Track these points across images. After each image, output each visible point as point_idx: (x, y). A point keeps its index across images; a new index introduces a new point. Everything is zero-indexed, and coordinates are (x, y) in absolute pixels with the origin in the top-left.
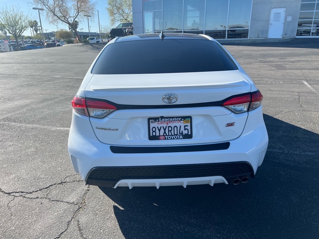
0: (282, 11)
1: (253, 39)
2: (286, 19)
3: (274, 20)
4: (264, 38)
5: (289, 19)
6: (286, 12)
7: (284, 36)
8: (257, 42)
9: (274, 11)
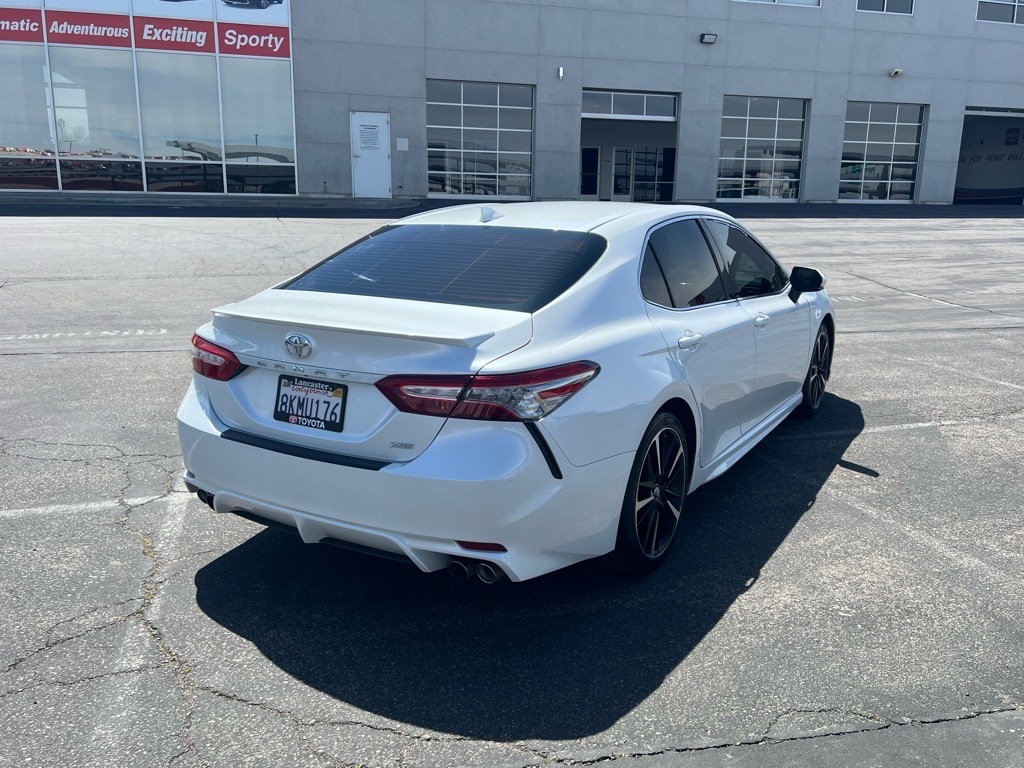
0: (381, 120)
1: (312, 196)
2: (393, 146)
3: (363, 146)
4: (342, 197)
5: (403, 144)
6: (392, 123)
7: (396, 193)
8: (330, 207)
9: (358, 120)
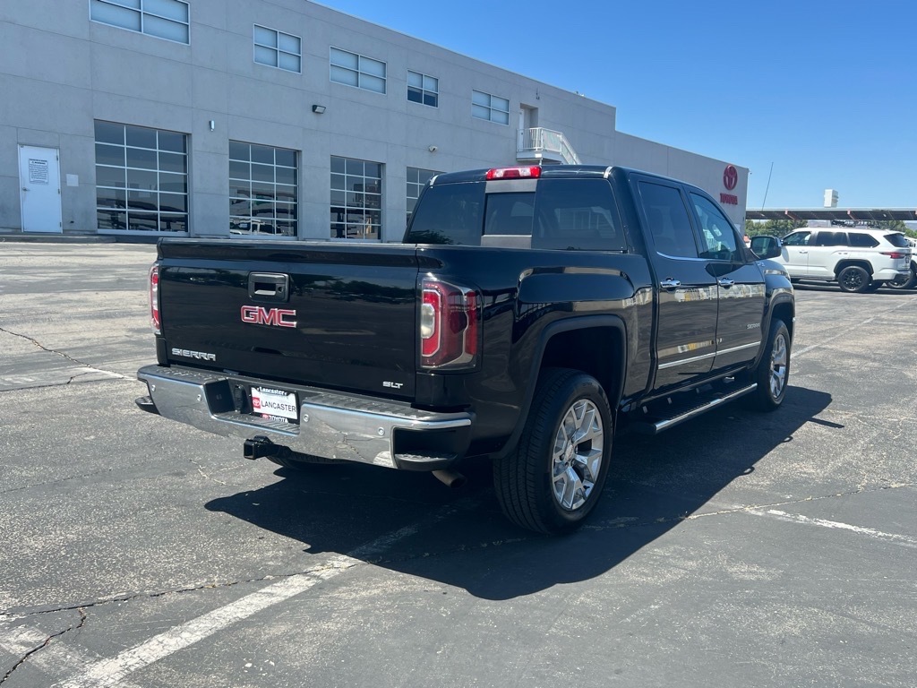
0: (50, 156)
2: (63, 181)
3: (32, 180)
4: (11, 230)
5: (73, 180)
6: (61, 159)
7: (67, 227)
